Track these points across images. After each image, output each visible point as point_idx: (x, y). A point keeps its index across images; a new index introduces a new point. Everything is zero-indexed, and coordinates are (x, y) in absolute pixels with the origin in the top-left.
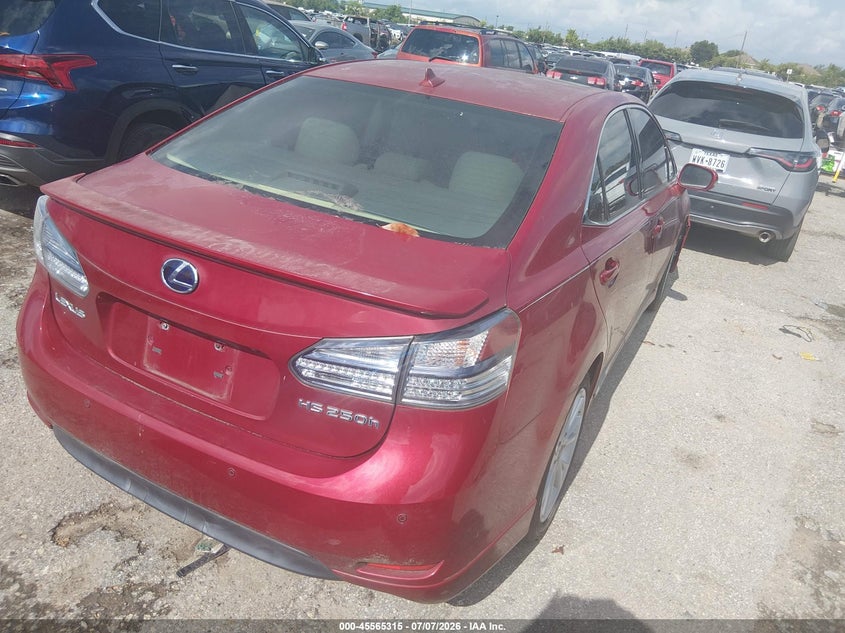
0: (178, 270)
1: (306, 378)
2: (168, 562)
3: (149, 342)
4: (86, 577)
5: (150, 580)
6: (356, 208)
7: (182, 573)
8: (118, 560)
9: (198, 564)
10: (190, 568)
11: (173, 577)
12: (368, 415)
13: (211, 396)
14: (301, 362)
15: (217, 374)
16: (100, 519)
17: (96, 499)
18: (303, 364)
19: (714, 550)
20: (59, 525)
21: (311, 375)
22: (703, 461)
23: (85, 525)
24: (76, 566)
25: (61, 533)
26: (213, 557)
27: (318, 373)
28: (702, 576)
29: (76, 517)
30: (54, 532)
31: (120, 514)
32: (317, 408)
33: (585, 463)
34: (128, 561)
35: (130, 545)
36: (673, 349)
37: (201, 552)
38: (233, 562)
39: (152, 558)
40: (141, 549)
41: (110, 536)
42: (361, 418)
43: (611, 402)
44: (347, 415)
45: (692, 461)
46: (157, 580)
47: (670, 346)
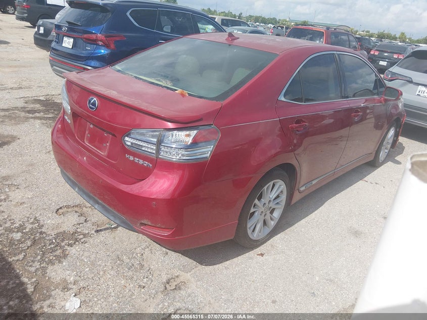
0: (92, 102)
1: (128, 146)
2: (94, 227)
3: (87, 132)
4: (62, 226)
5: (84, 232)
6: (170, 84)
7: (97, 231)
8: (76, 223)
9: (105, 229)
10: (101, 230)
11: (93, 232)
12: (148, 162)
13: (102, 153)
14: (127, 139)
15: (105, 145)
16: (76, 209)
17: (78, 202)
18: (127, 140)
19: (345, 271)
20: (61, 208)
21: (129, 144)
22: (363, 235)
23: (70, 210)
24: (60, 222)
25: (60, 211)
26: (112, 229)
27: (132, 143)
28: (331, 281)
29: (68, 207)
30: (58, 210)
31: (84, 208)
32: (131, 158)
33: (296, 225)
34: (79, 224)
35: (82, 219)
36: (378, 185)
37: (107, 226)
38: (118, 231)
39: (89, 224)
40: (86, 221)
41: (76, 215)
42: (146, 164)
43: (326, 203)
44: (141, 162)
45: (357, 234)
46: (87, 232)
47: (376, 183)
